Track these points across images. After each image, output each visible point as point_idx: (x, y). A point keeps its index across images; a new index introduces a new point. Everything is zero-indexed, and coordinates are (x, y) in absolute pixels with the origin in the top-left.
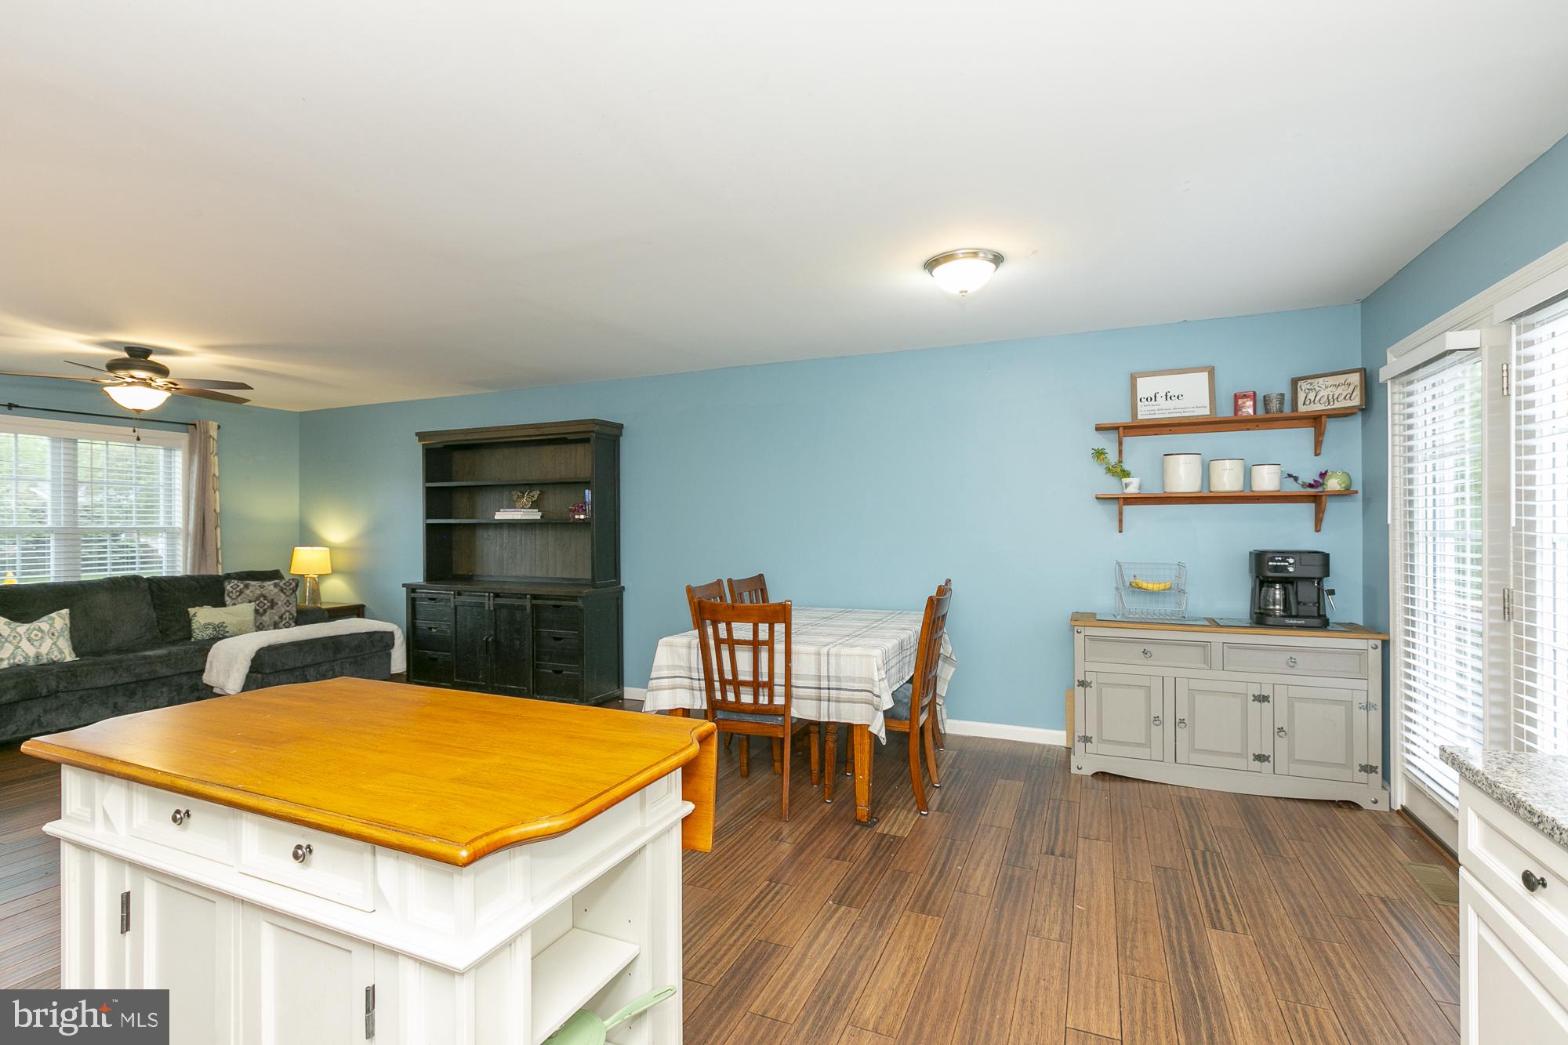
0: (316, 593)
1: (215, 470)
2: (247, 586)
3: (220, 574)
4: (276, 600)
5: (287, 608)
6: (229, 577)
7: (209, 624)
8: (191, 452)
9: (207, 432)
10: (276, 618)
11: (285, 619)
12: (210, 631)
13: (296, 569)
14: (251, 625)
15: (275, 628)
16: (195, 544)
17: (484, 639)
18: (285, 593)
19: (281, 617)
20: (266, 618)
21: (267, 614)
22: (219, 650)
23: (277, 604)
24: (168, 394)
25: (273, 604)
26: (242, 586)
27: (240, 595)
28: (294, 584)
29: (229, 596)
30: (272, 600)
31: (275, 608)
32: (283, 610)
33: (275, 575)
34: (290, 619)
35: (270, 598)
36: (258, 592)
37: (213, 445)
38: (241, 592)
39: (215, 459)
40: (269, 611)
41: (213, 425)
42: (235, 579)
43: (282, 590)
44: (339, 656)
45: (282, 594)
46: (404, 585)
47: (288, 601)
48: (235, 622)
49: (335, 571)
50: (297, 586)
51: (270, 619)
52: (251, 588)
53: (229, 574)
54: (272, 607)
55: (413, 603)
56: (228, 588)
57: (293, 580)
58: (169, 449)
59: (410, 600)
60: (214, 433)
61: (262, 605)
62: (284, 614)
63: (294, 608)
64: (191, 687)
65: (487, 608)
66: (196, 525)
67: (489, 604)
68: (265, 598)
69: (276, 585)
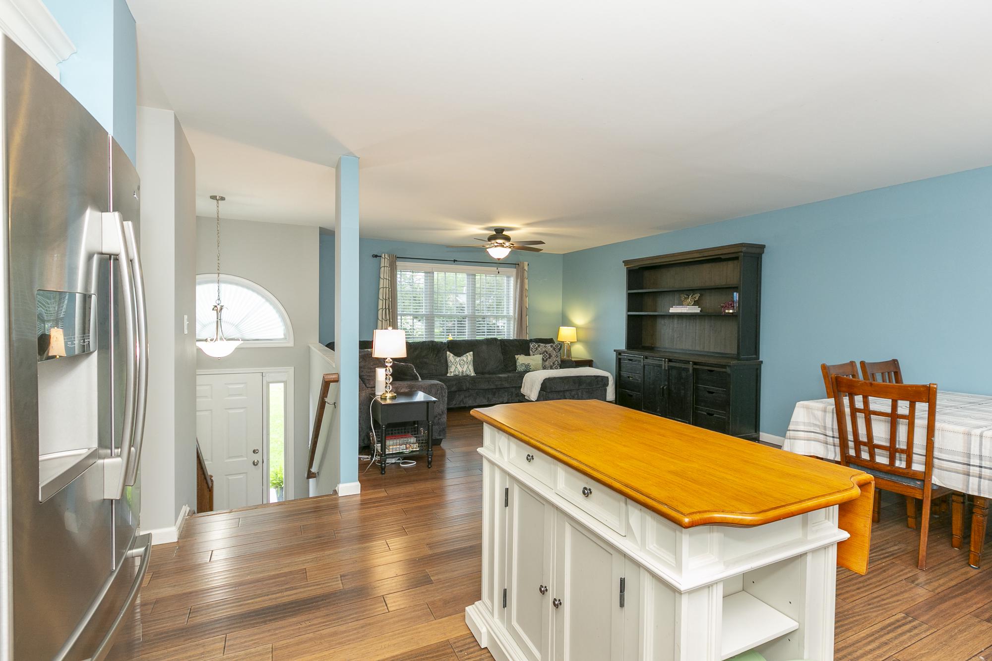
0: (569, 351)
1: (527, 287)
2: (539, 346)
3: (528, 339)
4: (551, 354)
5: (556, 359)
6: (531, 341)
7: (523, 364)
8: (517, 278)
9: (523, 267)
10: (552, 364)
11: (555, 365)
12: (523, 368)
13: (560, 339)
14: (541, 366)
15: (551, 369)
16: (518, 324)
17: (661, 387)
18: (555, 351)
19: (554, 363)
20: (547, 363)
22: (527, 377)
23: (552, 356)
24: (510, 250)
25: (550, 356)
26: (537, 346)
27: (535, 351)
28: (559, 346)
29: (532, 351)
30: (550, 354)
33: (550, 341)
34: (558, 364)
35: (549, 352)
36: (544, 349)
37: (526, 274)
38: (537, 349)
39: (526, 281)
40: (548, 360)
41: (526, 263)
42: (534, 342)
43: (554, 349)
44: (581, 387)
46: (615, 351)
47: (557, 355)
48: (534, 364)
49: (578, 341)
50: (561, 347)
51: (549, 364)
52: (541, 347)
53: (531, 339)
54: (550, 358)
55: (619, 361)
56: (531, 346)
57: (559, 344)
58: (508, 277)
59: (618, 361)
60: (526, 268)
61: (545, 356)
63: (559, 359)
64: (516, 394)
65: (663, 368)
66: (518, 314)
67: (665, 366)
68: (547, 353)
69: (551, 346)
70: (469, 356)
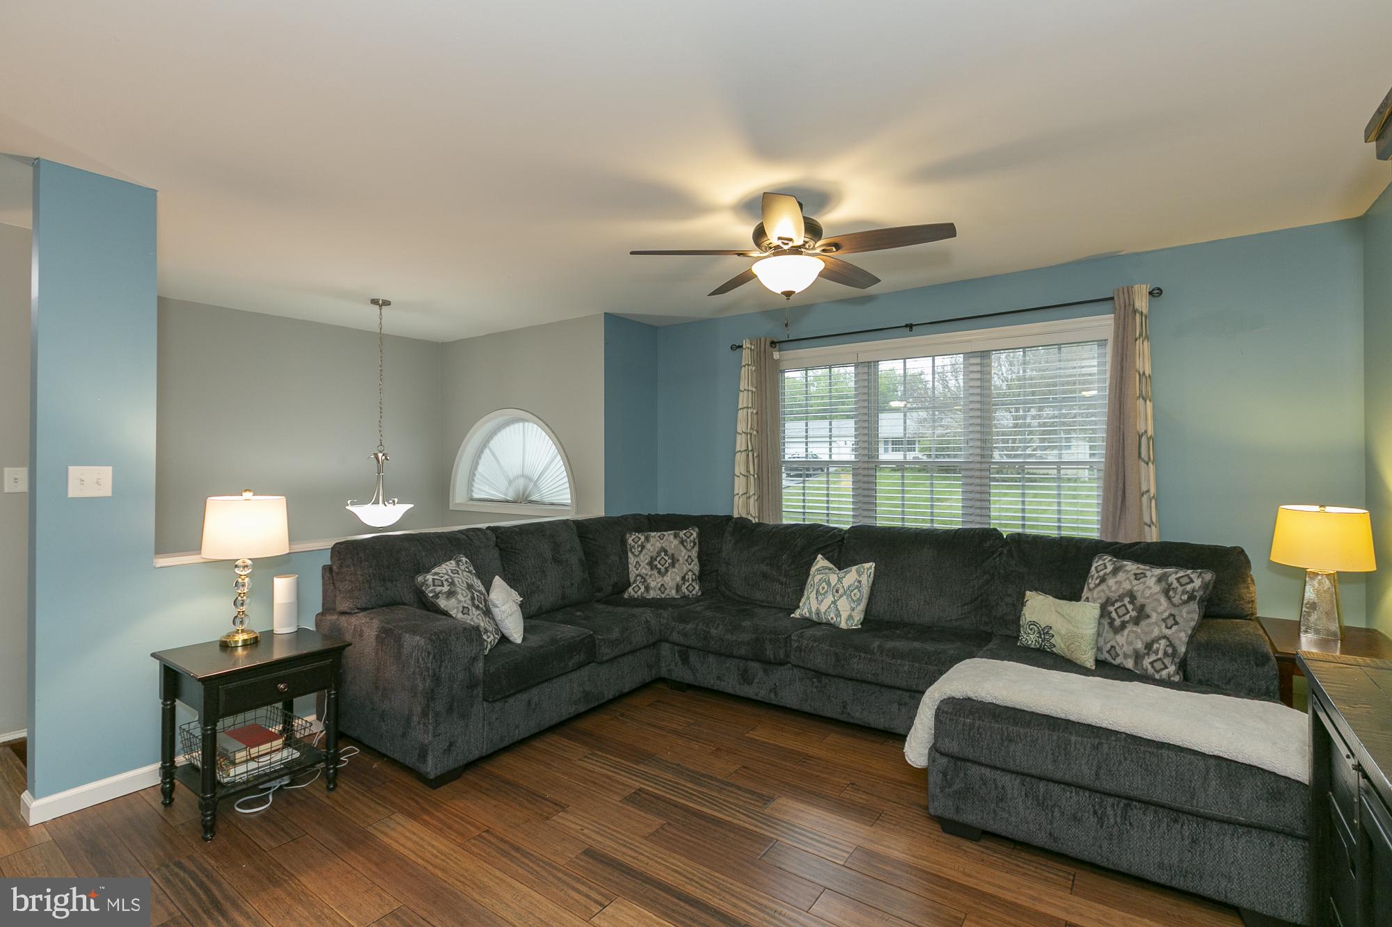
2: (1115, 571)
4: (1148, 609)
5: (1168, 632)
6: (1116, 548)
7: (1034, 623)
10: (1138, 645)
11: (1157, 652)
18: (1169, 598)
19: (1147, 646)
21: (1126, 632)
23: (1148, 616)
25: (1141, 614)
26: (1112, 568)
27: (1099, 584)
29: (1086, 586)
30: (1143, 606)
31: (1143, 623)
32: (1156, 632)
34: (1165, 653)
35: (1140, 600)
36: (1127, 586)
37: (1141, 324)
38: (1103, 581)
40: (1130, 627)
42: (1114, 553)
45: (1163, 600)
47: (1172, 615)
48: (1063, 631)
51: (1129, 643)
52: (1121, 576)
54: (1136, 621)
56: (1095, 568)
61: (1122, 612)
62: (1156, 640)
63: (1184, 637)
68: (1131, 602)
69: (1160, 579)
70: (860, 576)
